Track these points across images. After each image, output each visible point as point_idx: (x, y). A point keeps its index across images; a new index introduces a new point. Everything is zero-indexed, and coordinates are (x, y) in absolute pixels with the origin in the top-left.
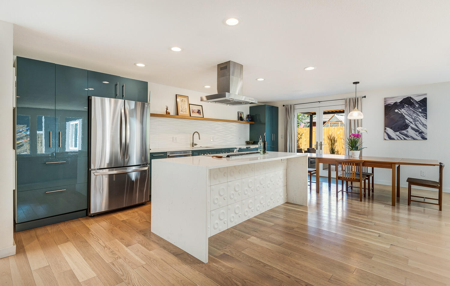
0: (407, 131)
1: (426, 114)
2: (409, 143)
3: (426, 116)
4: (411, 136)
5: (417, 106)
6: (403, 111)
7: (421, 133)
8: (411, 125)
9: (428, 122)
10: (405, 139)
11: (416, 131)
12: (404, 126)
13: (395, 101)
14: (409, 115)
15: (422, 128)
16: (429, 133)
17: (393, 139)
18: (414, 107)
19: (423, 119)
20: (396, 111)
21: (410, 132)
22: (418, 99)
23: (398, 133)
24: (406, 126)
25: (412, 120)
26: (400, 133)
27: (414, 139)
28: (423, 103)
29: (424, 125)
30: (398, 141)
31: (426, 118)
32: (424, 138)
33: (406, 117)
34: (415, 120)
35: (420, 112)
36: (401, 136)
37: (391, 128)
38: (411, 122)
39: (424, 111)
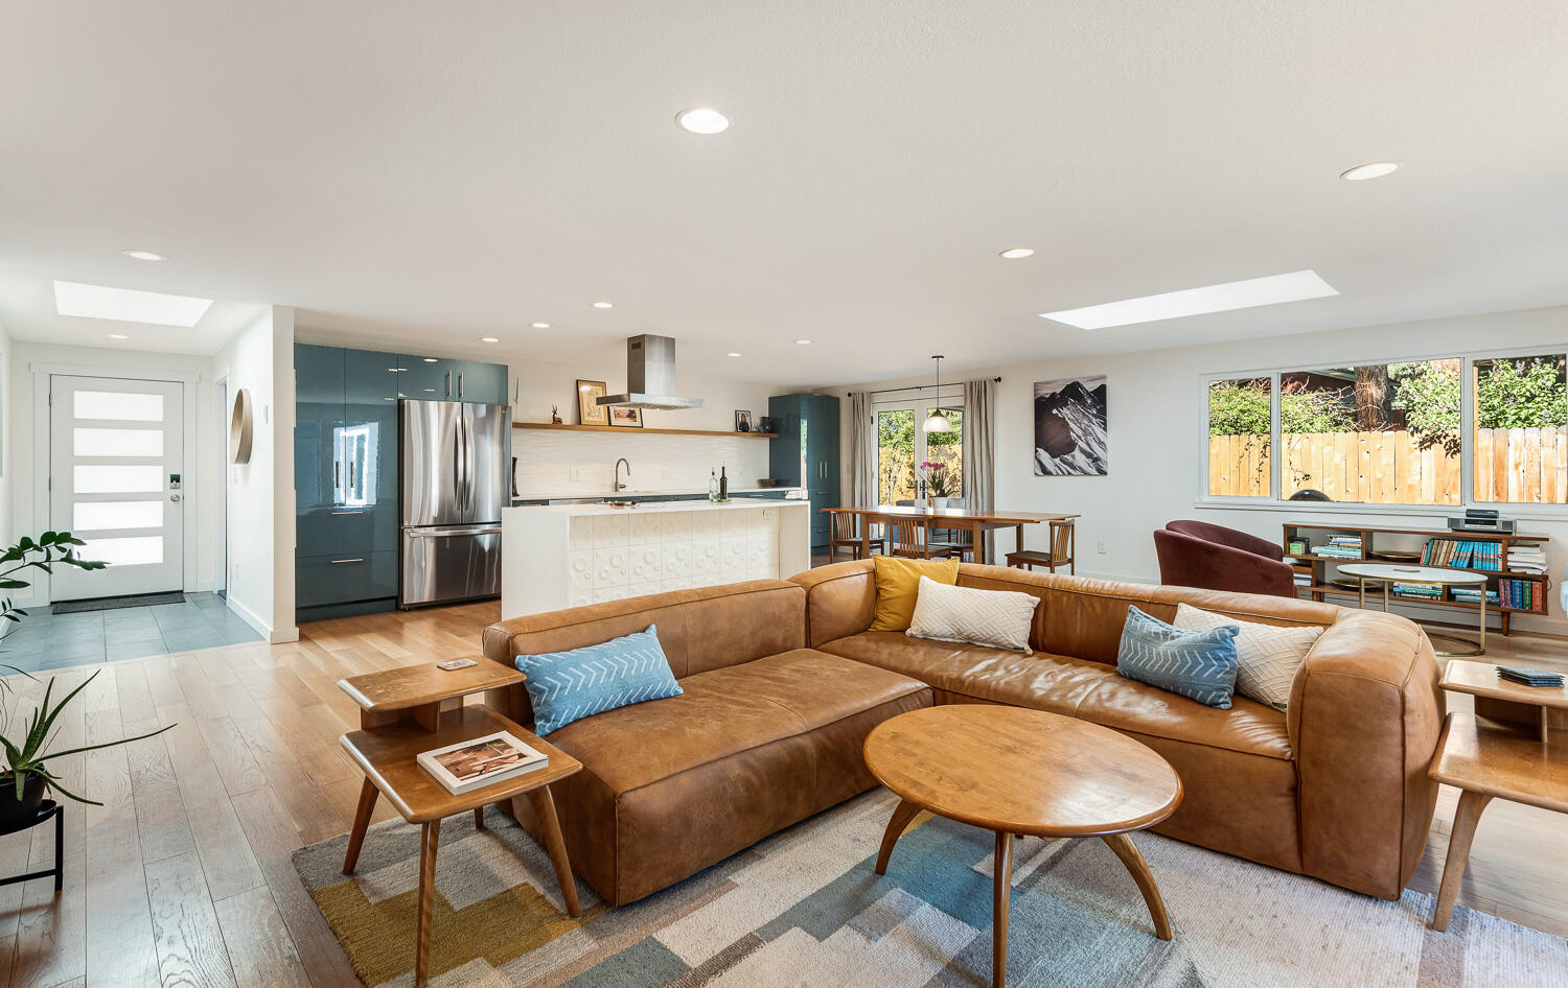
0: (1073, 457)
1: (1105, 420)
2: (1077, 481)
3: (1105, 424)
4: (1080, 468)
5: (1089, 402)
6: (1066, 413)
7: (1096, 460)
8: (1080, 443)
9: (1110, 438)
10: (1069, 474)
11: (1089, 455)
12: (1068, 445)
13: (1051, 392)
14: (1076, 422)
15: (1098, 451)
16: (1110, 459)
17: (1050, 474)
18: (1084, 404)
19: (1098, 430)
20: (1055, 411)
21: (1079, 458)
22: (1091, 387)
23: (1057, 460)
24: (1071, 446)
25: (1080, 433)
26: (1061, 460)
27: (1086, 474)
28: (1100, 394)
29: (1101, 443)
30: (1070, 477)
31: (1105, 429)
32: (1102, 472)
33: (1072, 425)
34: (1084, 431)
35: (1093, 415)
36: (1064, 467)
37: (1046, 450)
38: (1080, 438)
39: (1102, 413)
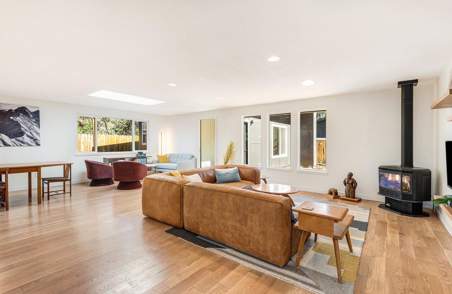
0: (23, 138)
1: (39, 124)
2: (25, 148)
3: (39, 126)
4: (27, 143)
5: (31, 116)
6: (19, 119)
7: (35, 140)
8: (27, 132)
9: (40, 131)
10: (21, 145)
11: (31, 138)
12: (20, 133)
13: (9, 109)
14: (25, 123)
15: (36, 136)
16: (41, 139)
17: (9, 145)
18: (29, 117)
19: (36, 128)
20: (12, 118)
21: (26, 139)
22: (33, 110)
23: (14, 140)
24: (22, 134)
25: (27, 128)
26: (16, 140)
27: (30, 145)
28: (36, 114)
29: (38, 133)
30: (14, 147)
31: (39, 128)
32: (38, 145)
33: (22, 125)
34: (29, 128)
35: (34, 122)
36: (17, 142)
37: (6, 135)
38: (27, 130)
39: (38, 122)
